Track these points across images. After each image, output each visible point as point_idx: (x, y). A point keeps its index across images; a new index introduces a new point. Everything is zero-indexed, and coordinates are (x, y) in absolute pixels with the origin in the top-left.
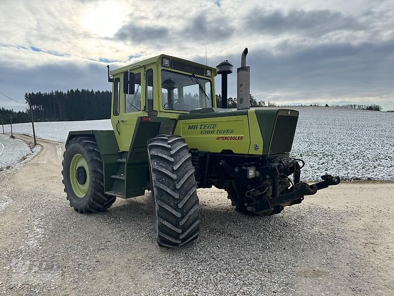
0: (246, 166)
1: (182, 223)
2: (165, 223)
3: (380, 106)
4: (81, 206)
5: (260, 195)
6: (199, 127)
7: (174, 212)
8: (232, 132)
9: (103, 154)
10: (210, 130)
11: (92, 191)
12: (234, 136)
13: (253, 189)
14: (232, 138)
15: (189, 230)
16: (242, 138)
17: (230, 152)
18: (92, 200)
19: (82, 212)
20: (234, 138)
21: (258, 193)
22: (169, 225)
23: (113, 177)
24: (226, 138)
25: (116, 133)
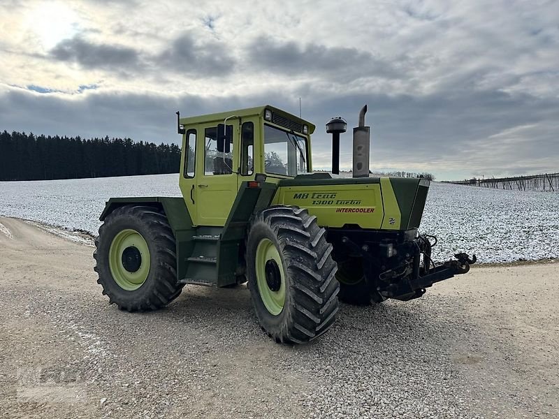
0: (385, 243)
1: (322, 311)
2: (304, 311)
3: (432, 174)
4: (135, 302)
5: (398, 277)
6: (310, 196)
7: (316, 298)
8: (358, 203)
9: (176, 229)
10: (326, 199)
11: (157, 280)
12: (361, 207)
13: (390, 270)
14: (358, 210)
15: (327, 320)
16: (372, 210)
17: (356, 226)
18: (155, 292)
19: (134, 310)
20: (363, 210)
21: (396, 275)
22: (308, 314)
23: (189, 259)
24: (350, 210)
25: (188, 201)
